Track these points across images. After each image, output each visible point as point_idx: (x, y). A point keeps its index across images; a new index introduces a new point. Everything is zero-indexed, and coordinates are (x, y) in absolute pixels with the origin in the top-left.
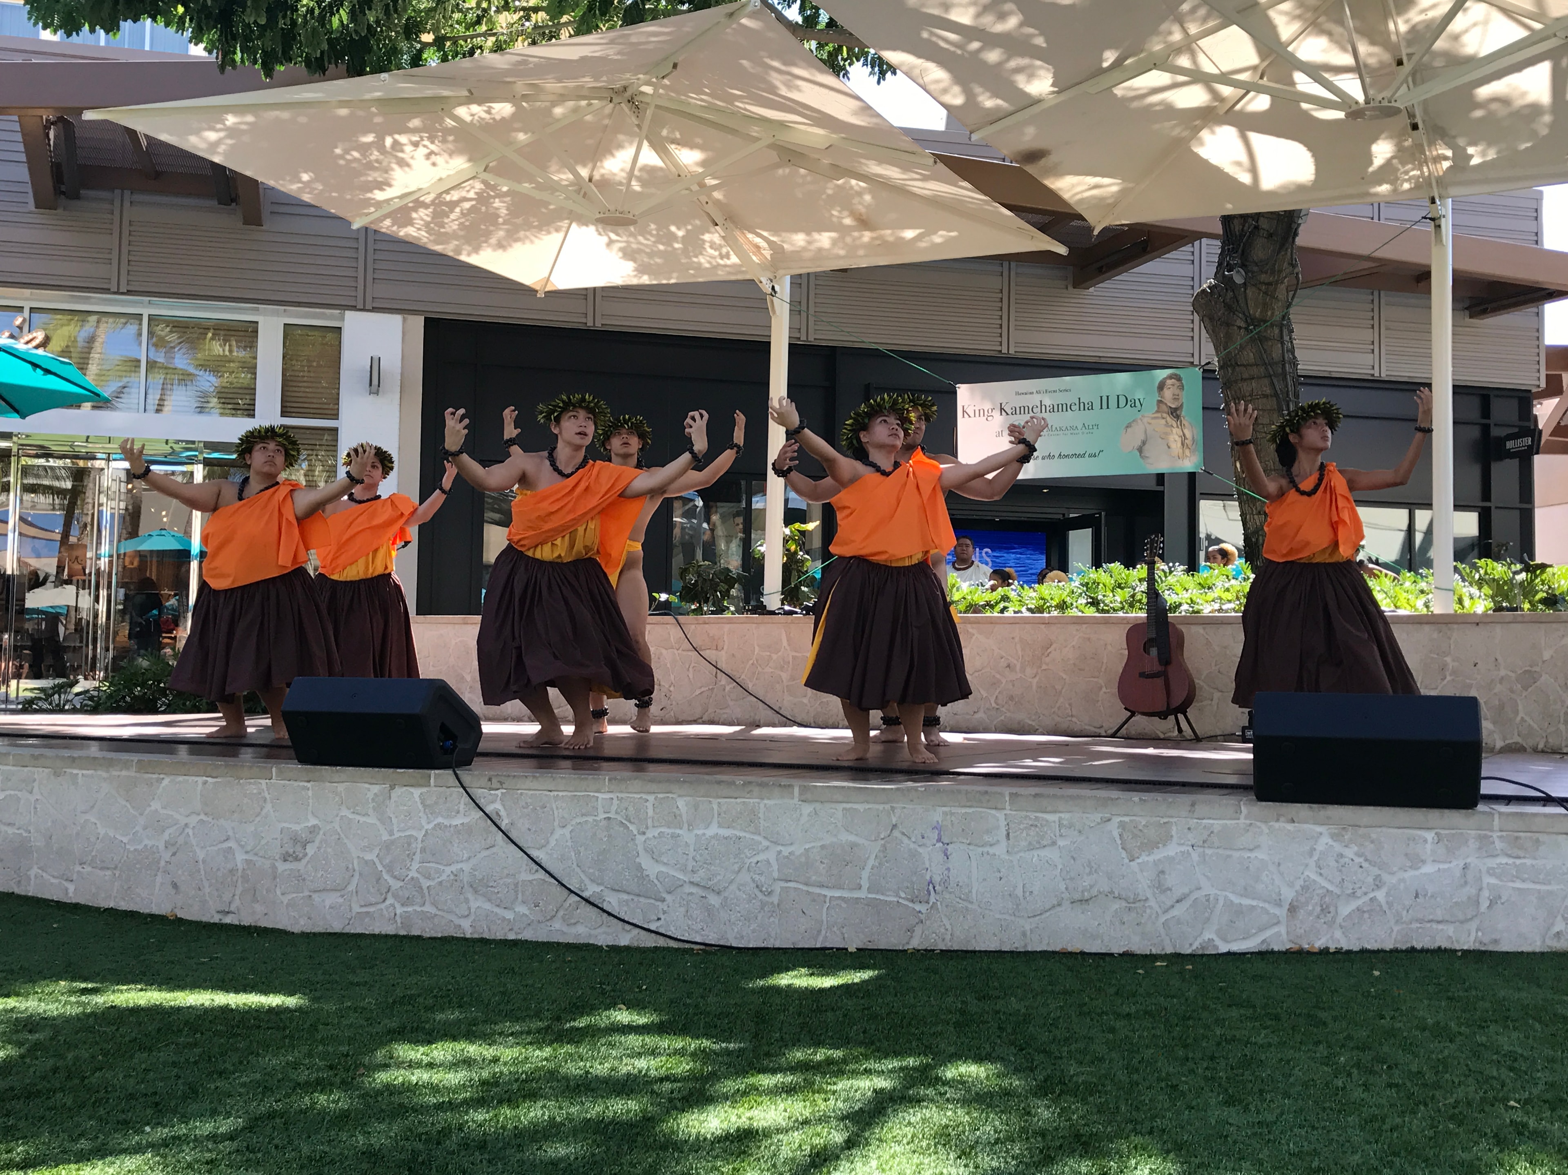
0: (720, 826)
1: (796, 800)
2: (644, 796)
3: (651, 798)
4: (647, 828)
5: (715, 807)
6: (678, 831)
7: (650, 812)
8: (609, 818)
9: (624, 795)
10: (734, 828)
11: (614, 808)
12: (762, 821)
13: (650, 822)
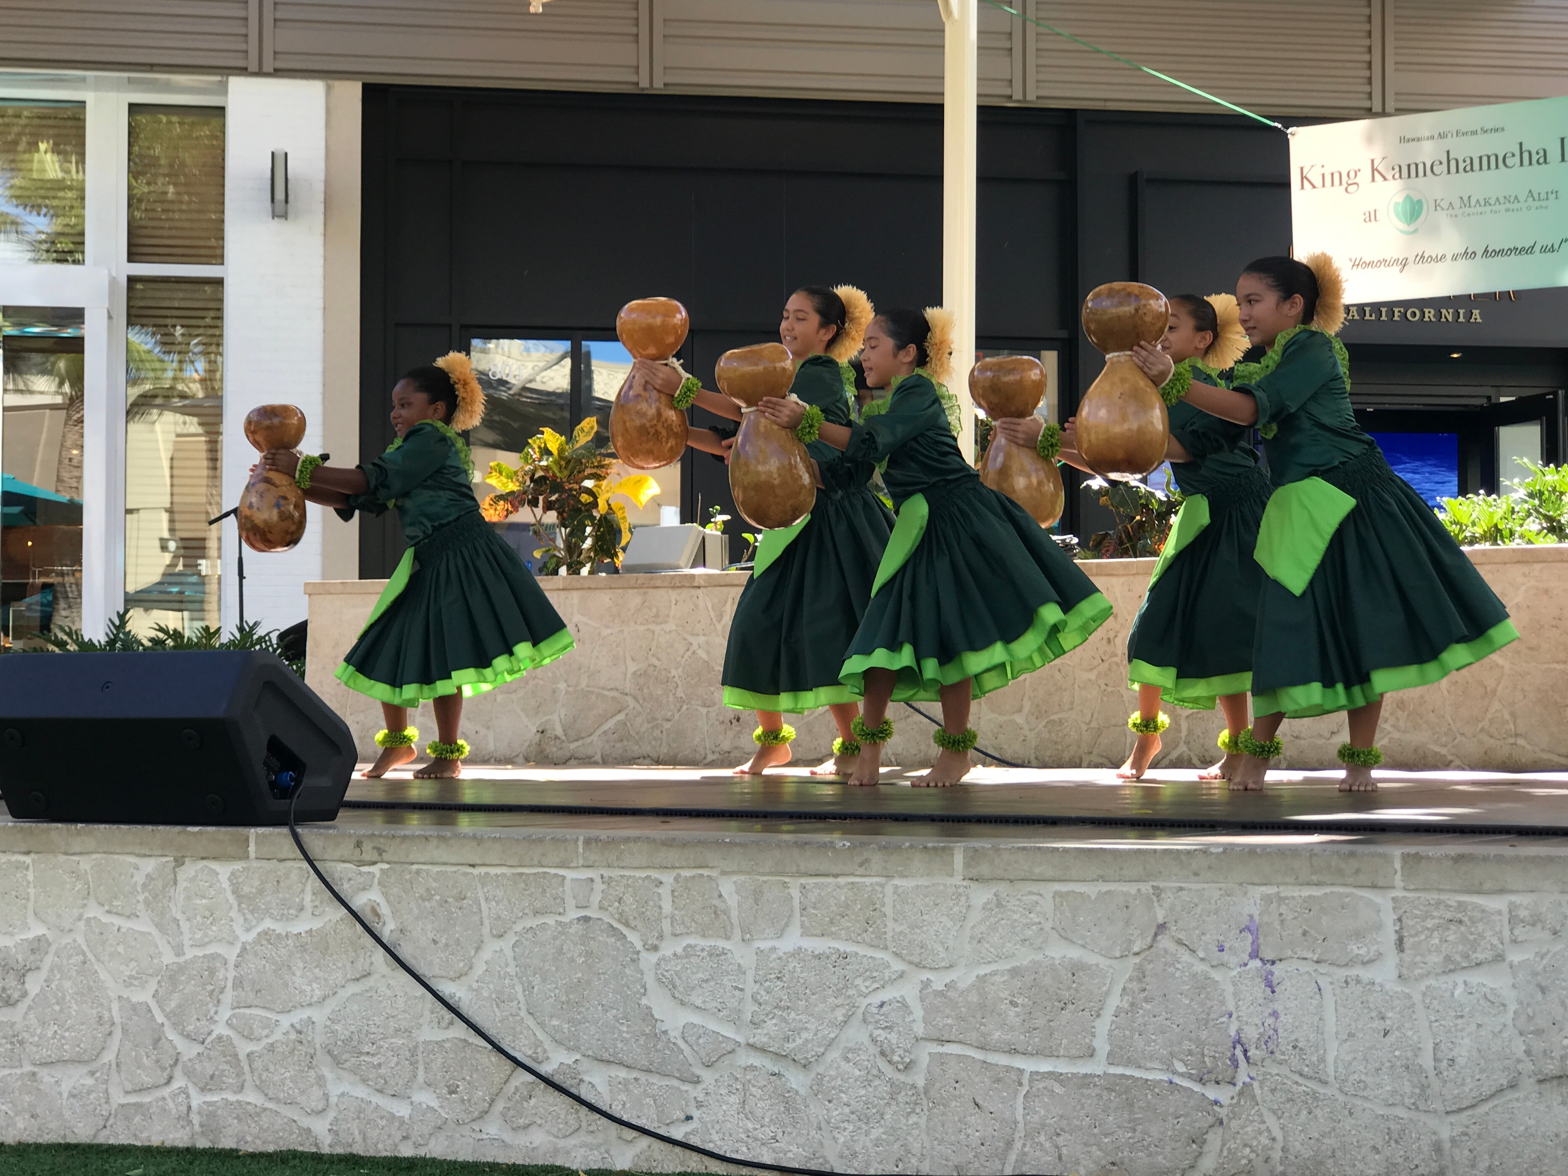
0: (806, 932)
1: (957, 880)
2: (654, 874)
3: (668, 878)
4: (661, 937)
5: (795, 893)
6: (721, 944)
7: (667, 907)
8: (586, 919)
9: (615, 873)
10: (835, 936)
11: (596, 898)
12: (890, 924)
13: (666, 925)
